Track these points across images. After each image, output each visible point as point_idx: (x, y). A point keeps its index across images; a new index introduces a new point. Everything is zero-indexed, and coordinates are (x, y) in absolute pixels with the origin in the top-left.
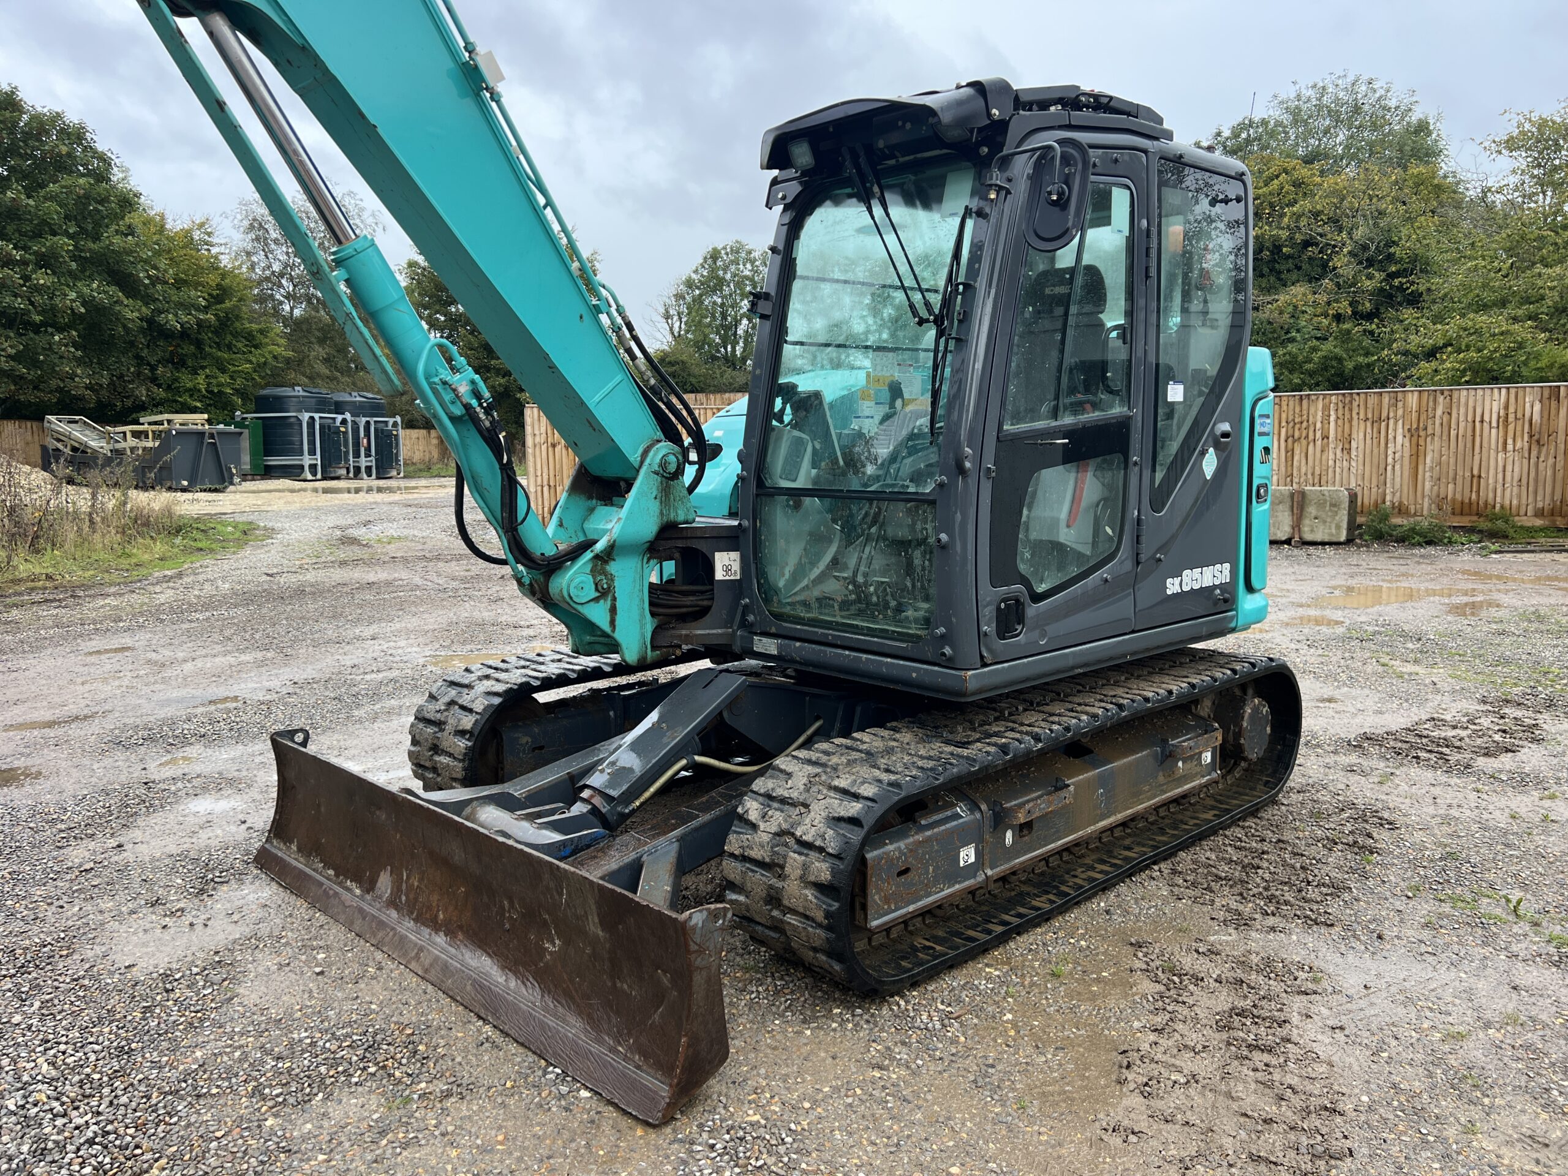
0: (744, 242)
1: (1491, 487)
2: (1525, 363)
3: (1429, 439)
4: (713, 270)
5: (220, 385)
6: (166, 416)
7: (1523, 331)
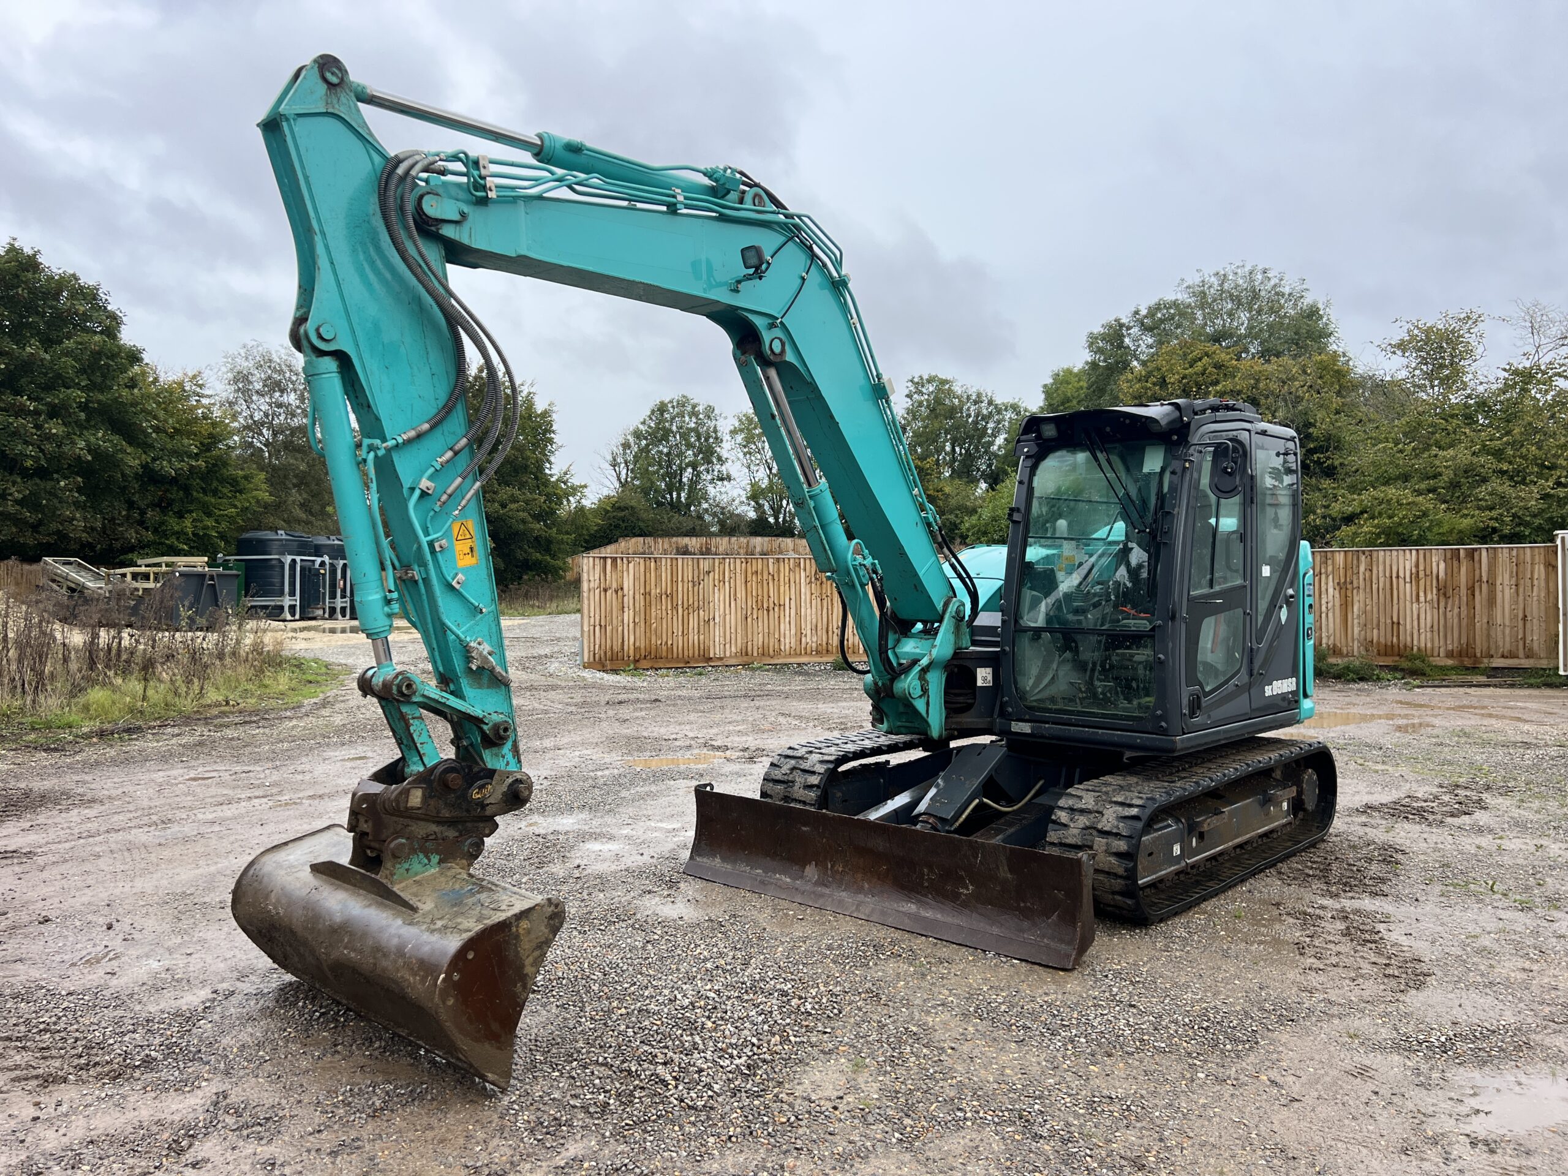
0: (690, 396)
1: (1408, 632)
2: (1429, 529)
3: (1355, 591)
4: (661, 420)
5: (206, 528)
6: (166, 559)
7: (1426, 502)
